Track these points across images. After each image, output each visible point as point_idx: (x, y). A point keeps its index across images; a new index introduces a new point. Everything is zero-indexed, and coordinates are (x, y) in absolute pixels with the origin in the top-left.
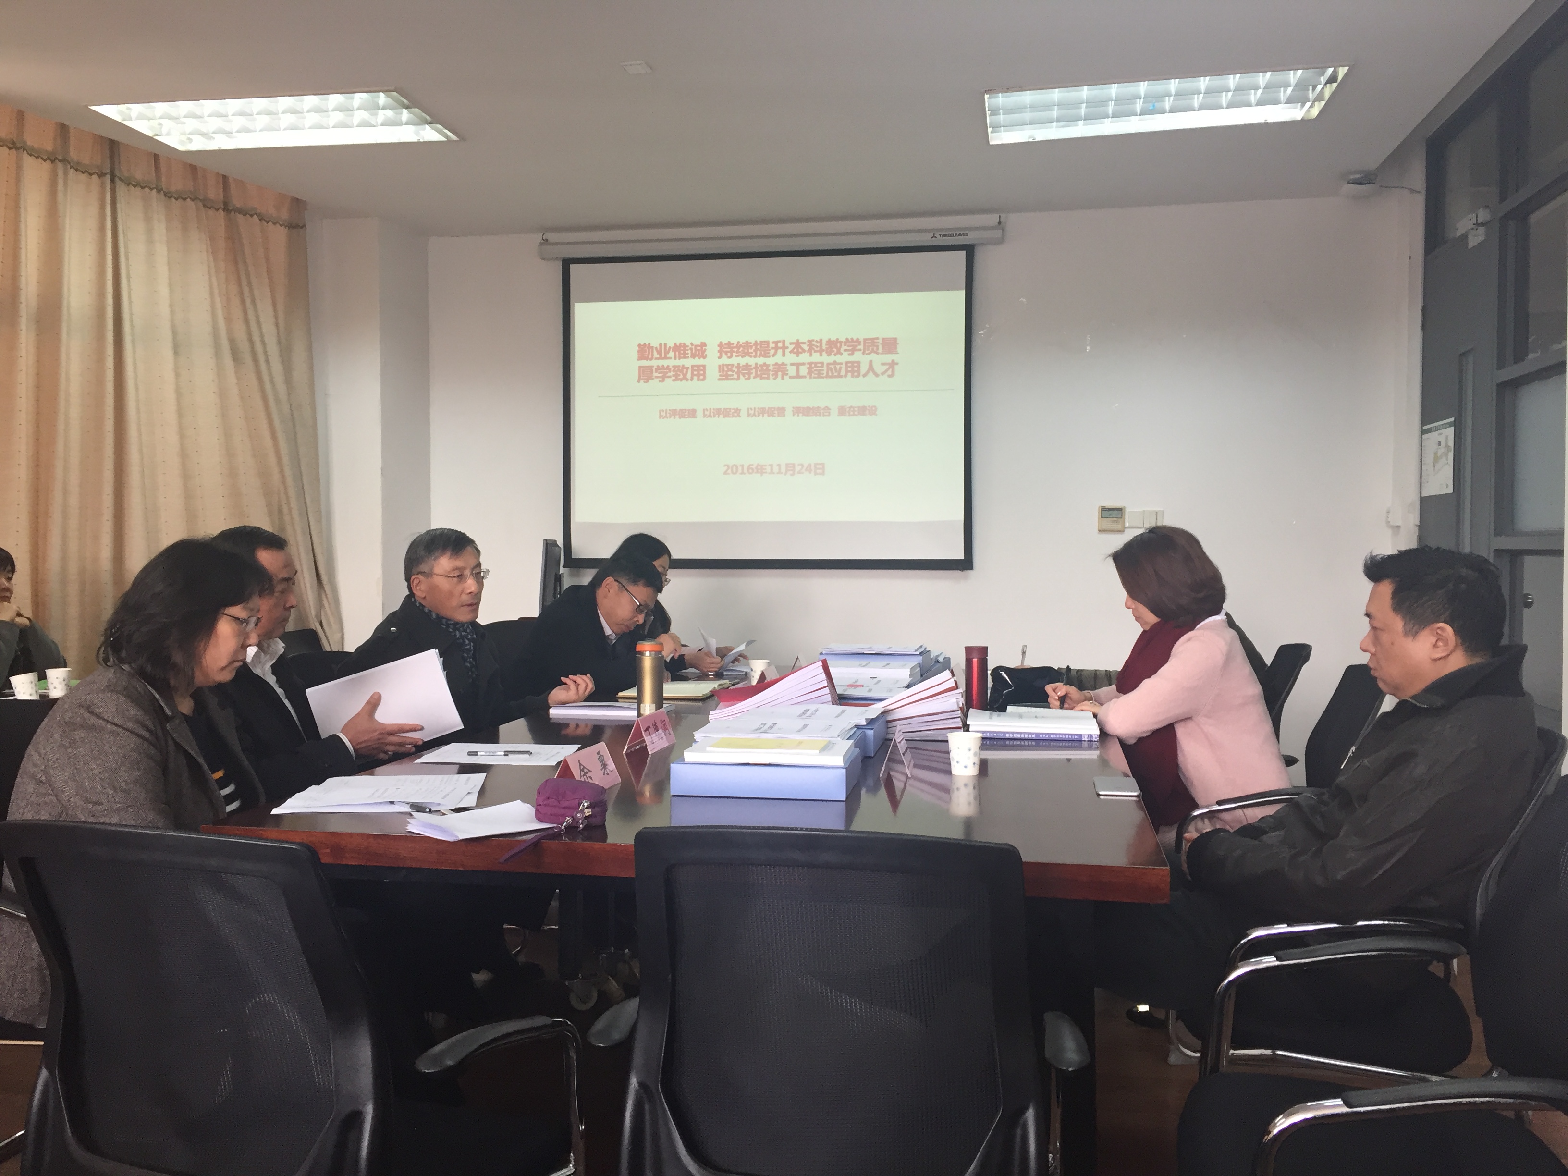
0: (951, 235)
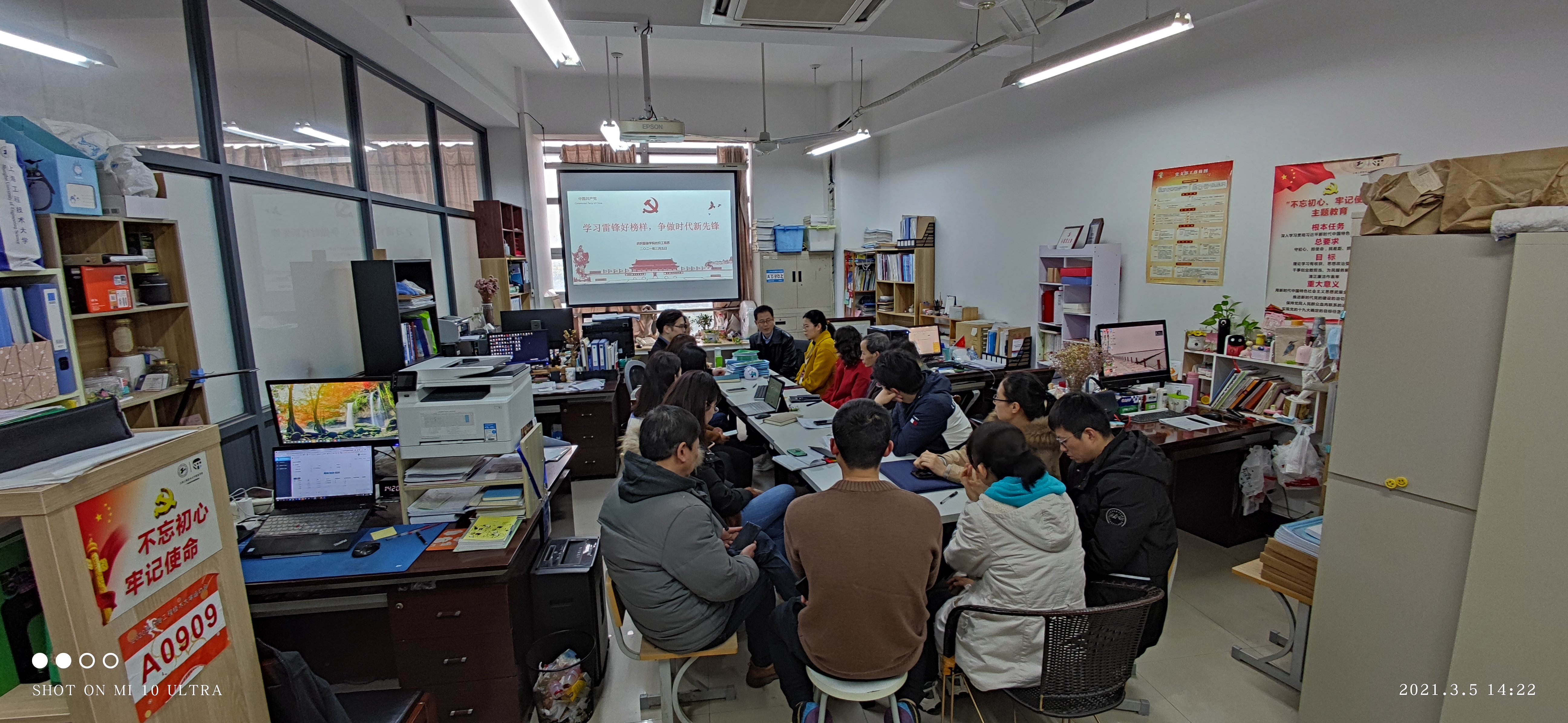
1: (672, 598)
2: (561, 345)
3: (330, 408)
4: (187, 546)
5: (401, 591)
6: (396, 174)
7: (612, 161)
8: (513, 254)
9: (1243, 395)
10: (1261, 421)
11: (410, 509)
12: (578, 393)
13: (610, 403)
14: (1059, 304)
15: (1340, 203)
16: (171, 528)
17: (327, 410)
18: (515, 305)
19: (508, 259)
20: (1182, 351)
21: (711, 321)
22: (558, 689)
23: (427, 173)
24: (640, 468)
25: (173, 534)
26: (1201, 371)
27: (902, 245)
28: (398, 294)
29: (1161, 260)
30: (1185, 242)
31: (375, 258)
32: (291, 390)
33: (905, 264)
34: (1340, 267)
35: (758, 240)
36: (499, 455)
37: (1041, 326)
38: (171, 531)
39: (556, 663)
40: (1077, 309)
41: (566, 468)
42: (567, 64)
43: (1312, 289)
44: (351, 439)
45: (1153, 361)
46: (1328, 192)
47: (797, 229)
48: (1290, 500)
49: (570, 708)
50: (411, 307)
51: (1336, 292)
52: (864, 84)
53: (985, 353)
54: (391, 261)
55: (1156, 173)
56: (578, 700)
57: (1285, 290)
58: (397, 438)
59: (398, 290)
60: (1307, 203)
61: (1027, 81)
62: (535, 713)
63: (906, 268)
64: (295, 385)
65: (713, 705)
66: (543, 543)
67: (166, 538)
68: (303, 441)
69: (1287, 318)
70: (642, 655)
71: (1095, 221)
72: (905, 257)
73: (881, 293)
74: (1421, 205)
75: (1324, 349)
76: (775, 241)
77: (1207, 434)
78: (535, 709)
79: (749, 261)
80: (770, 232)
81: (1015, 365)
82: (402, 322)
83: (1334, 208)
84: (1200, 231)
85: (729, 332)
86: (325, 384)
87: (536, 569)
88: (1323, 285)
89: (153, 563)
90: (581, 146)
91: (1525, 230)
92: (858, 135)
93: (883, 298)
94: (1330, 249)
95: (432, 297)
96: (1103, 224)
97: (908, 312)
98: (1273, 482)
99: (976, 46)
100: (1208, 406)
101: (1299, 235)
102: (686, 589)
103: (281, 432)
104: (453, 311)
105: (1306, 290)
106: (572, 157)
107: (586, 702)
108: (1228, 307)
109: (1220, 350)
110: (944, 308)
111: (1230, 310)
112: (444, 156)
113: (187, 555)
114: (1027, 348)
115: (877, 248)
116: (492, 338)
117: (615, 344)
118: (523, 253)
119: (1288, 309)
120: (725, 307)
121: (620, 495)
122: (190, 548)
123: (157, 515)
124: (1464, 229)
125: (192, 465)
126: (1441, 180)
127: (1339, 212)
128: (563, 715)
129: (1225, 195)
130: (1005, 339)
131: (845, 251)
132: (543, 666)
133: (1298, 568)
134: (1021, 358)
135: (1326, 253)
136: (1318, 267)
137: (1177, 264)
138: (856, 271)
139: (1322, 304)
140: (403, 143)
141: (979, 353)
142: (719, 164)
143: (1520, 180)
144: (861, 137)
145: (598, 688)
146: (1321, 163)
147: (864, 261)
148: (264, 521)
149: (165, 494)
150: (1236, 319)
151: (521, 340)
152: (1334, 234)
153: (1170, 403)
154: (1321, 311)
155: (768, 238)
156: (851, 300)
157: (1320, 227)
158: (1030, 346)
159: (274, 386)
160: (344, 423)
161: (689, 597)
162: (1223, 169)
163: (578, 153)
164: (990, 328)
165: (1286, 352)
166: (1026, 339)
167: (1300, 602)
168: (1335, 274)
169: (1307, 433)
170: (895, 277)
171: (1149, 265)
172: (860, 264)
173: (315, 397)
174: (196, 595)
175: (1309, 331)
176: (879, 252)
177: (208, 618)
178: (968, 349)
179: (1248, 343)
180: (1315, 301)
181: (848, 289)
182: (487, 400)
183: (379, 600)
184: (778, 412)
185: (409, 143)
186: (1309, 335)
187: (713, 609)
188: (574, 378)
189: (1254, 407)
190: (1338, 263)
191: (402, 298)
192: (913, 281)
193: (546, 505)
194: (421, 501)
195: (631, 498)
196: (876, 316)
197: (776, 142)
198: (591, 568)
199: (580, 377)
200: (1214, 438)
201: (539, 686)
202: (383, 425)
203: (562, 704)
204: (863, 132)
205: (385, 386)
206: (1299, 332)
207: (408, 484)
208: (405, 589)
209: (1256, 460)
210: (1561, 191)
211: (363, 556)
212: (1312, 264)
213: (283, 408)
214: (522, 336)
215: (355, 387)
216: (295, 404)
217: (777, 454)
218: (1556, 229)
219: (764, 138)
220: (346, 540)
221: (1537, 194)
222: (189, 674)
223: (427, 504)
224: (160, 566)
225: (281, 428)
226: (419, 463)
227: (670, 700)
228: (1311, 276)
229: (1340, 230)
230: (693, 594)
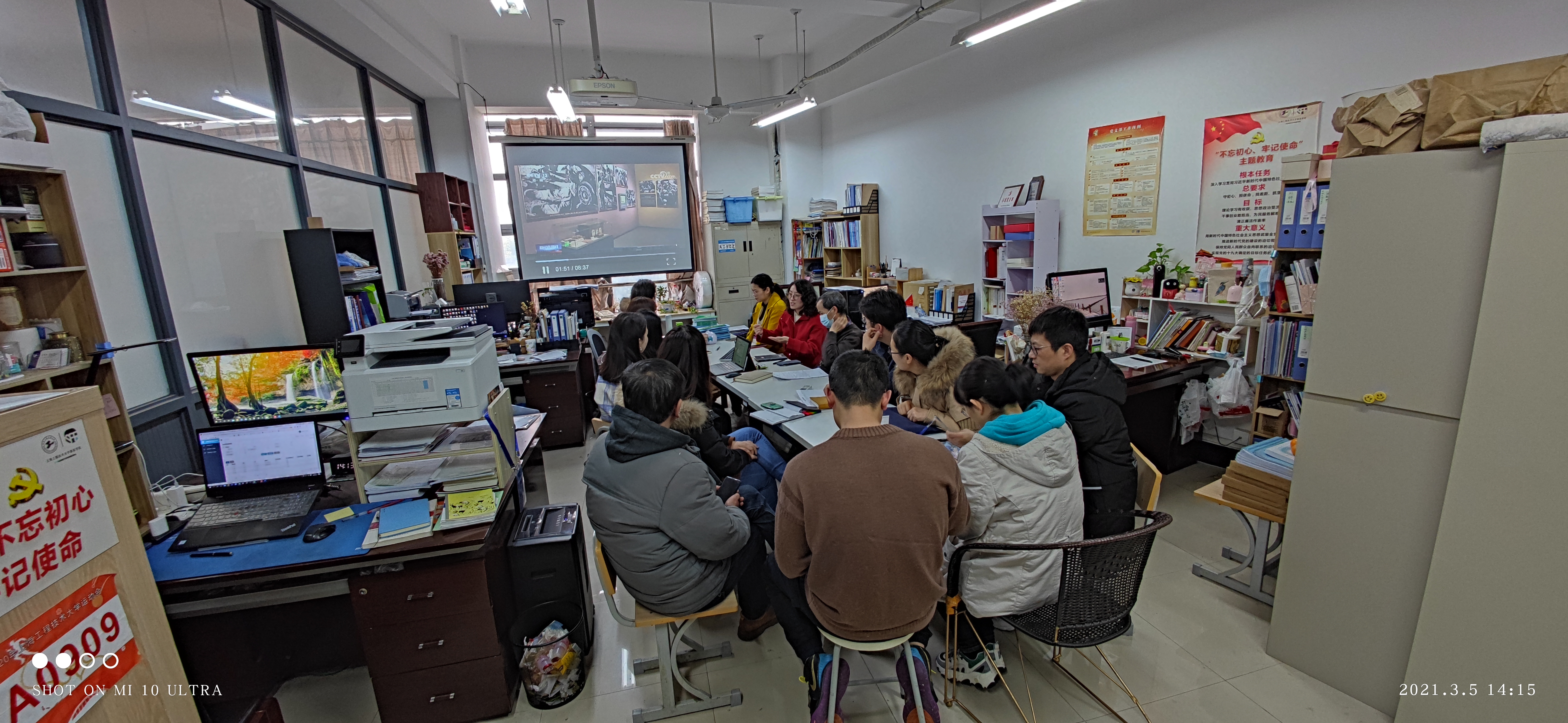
1: (670, 559)
2: (519, 318)
3: (266, 381)
4: (65, 541)
5: (363, 576)
6: (331, 150)
7: (558, 134)
8: (461, 228)
9: (1178, 335)
10: (1195, 358)
11: (367, 487)
12: (541, 363)
13: (574, 372)
14: (1003, 260)
15: (1266, 150)
16: (38, 519)
17: (263, 383)
18: (467, 280)
19: (456, 233)
20: (1120, 297)
21: (666, 291)
22: (546, 663)
23: (364, 147)
24: (631, 424)
25: (41, 527)
26: (1138, 314)
27: (848, 212)
28: (339, 266)
29: (1096, 213)
30: (1120, 195)
31: (311, 226)
32: (217, 363)
33: (851, 230)
34: (1266, 211)
35: (709, 212)
36: (466, 424)
37: (986, 282)
38: (38, 523)
39: (541, 636)
40: (1020, 263)
41: (535, 436)
42: (510, 12)
43: (1240, 233)
44: (294, 415)
45: (1097, 307)
46: (1255, 141)
47: (746, 200)
48: (1219, 428)
49: (561, 681)
50: (355, 279)
51: (1262, 235)
52: (805, 56)
53: (932, 311)
54: (329, 230)
55: (1091, 131)
56: (568, 672)
57: (1214, 236)
58: (346, 411)
59: (339, 262)
60: (1236, 152)
61: (975, 39)
62: (522, 689)
63: (852, 234)
64: (222, 357)
65: (710, 664)
66: (519, 511)
67: (31, 534)
68: (238, 419)
69: (1217, 262)
70: (638, 622)
71: (1034, 180)
72: (851, 224)
73: (829, 260)
74: (1400, 124)
75: (1254, 287)
76: (725, 212)
77: (1145, 373)
78: (522, 684)
79: (700, 233)
80: (720, 203)
81: (961, 319)
82: (346, 295)
83: (1260, 156)
84: (1134, 185)
85: (684, 302)
86: (258, 355)
87: (514, 541)
88: (1250, 228)
89: (13, 566)
90: (526, 120)
91: (1514, 139)
92: (805, 104)
93: (830, 264)
94: (1257, 194)
95: (377, 269)
96: (1044, 181)
97: (855, 276)
98: (1207, 412)
99: (921, 9)
100: (1145, 347)
101: (1228, 183)
102: (684, 549)
103: (211, 410)
104: (401, 286)
105: (1234, 235)
106: (517, 131)
107: (577, 673)
108: (1162, 254)
109: (1156, 294)
110: (890, 271)
111: (1164, 256)
112: (381, 130)
113: (66, 553)
114: (972, 304)
115: (823, 216)
116: (446, 312)
117: (575, 314)
118: (472, 228)
119: (1217, 253)
120: (678, 279)
121: (608, 455)
122: (70, 544)
123: (13, 503)
124: (1447, 144)
125: (64, 438)
126: (1420, 98)
127: (1265, 160)
128: (553, 689)
129: (1158, 149)
130: (951, 296)
131: (793, 221)
132: (527, 641)
133: (1261, 487)
134: (966, 313)
135: (1252, 199)
136: (1245, 212)
137: (1112, 217)
138: (803, 238)
139: (1249, 247)
140: (336, 119)
141: (927, 312)
142: (666, 137)
143: (1504, 92)
144: (807, 105)
145: (587, 658)
146: (1248, 114)
147: (812, 229)
148: (196, 510)
149: (24, 475)
150: (1169, 265)
151: (476, 314)
152: (1261, 180)
153: (1113, 345)
154: (1248, 253)
155: (719, 209)
156: (801, 267)
157: (1248, 174)
158: (974, 301)
159: (197, 359)
160: (284, 397)
161: (687, 557)
162: (1156, 124)
163: (523, 127)
164: (936, 286)
165: (1218, 293)
166: (970, 295)
167: (1260, 518)
168: (1262, 217)
169: (1239, 366)
170: (842, 243)
171: (1086, 219)
172: (807, 232)
173: (247, 370)
174: (86, 603)
175: (1239, 272)
176: (825, 220)
177: (106, 630)
178: (916, 307)
179: (1181, 286)
180: (1243, 244)
181: (797, 257)
182: (447, 363)
183: (340, 587)
184: (745, 371)
185: (342, 118)
186: (1238, 276)
187: (711, 567)
188: (534, 349)
189: (1187, 345)
190: (1265, 208)
191: (344, 269)
192: (860, 246)
193: (519, 475)
194: (380, 477)
195: (622, 457)
196: (825, 281)
197: (728, 106)
198: (573, 536)
199: (540, 348)
200: (1152, 375)
201: (526, 661)
202: (329, 397)
203: (552, 678)
204: (810, 100)
205: (328, 354)
206: (1229, 273)
207: (363, 460)
208: (368, 573)
209: (1193, 393)
210: (1547, 100)
211: (317, 540)
212: (1240, 209)
213: (210, 384)
214: (478, 309)
215: (293, 357)
216: (224, 378)
217: (754, 410)
218: (1547, 136)
219: (716, 103)
220: (294, 525)
221: (1523, 105)
222: (84, 704)
223: (387, 481)
224: (25, 569)
225: (210, 407)
226: (374, 437)
227: (669, 663)
228: (1239, 221)
229: (1266, 177)
230: (691, 554)
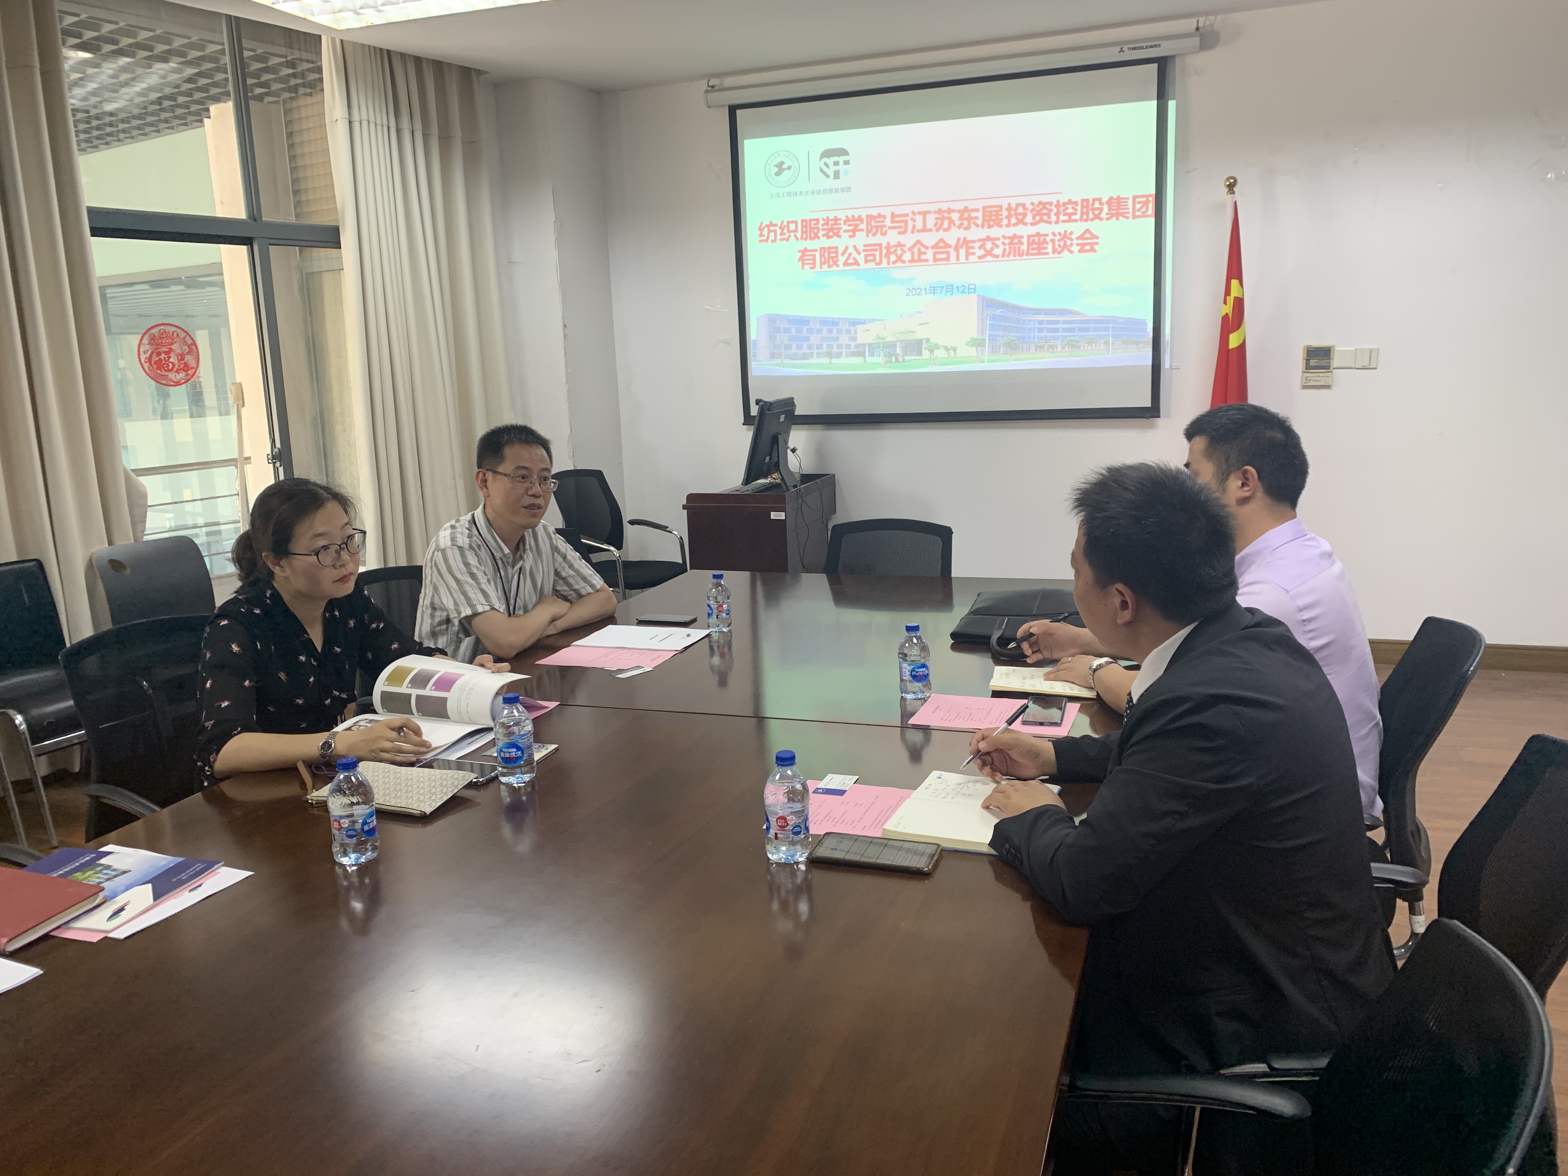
0: (1141, 48)
